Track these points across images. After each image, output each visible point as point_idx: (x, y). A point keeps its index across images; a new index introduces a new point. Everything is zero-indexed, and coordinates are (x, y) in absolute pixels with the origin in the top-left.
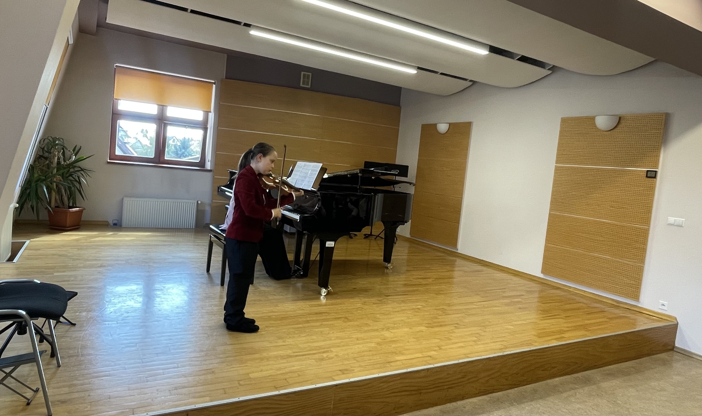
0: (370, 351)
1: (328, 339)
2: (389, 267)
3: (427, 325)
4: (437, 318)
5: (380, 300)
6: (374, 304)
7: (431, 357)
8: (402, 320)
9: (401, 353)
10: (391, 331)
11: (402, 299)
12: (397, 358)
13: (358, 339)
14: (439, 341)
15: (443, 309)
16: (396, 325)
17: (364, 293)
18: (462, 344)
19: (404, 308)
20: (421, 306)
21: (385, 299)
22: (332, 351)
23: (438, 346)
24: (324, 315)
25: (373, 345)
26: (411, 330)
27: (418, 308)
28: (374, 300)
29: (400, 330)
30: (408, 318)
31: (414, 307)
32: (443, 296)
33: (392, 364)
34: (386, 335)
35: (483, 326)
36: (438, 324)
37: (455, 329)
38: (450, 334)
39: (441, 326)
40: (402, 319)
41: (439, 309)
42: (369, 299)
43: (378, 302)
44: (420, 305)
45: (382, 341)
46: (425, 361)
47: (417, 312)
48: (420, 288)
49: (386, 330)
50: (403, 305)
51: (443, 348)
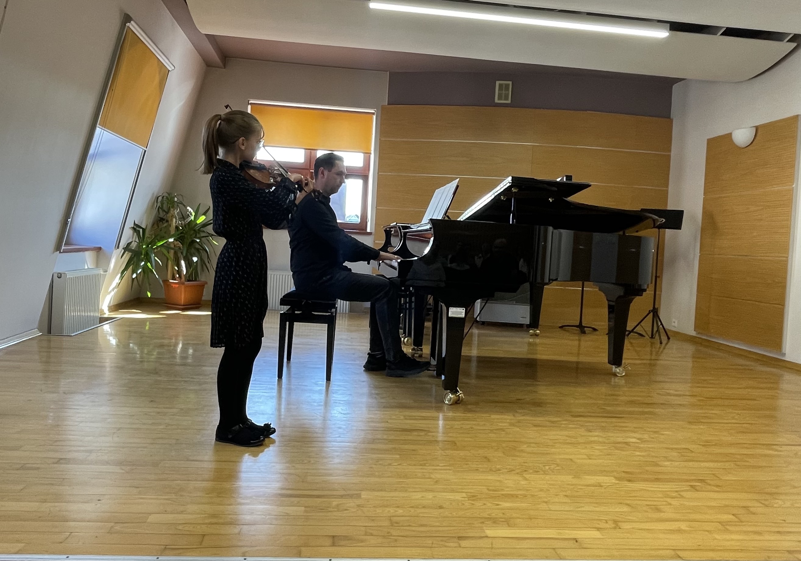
0: (441, 507)
1: (377, 474)
2: (618, 373)
3: (623, 475)
4: (657, 465)
5: (553, 422)
6: (535, 426)
7: (577, 541)
8: (571, 459)
9: (508, 522)
10: (527, 476)
11: (603, 424)
12: (489, 532)
13: (437, 482)
14: (625, 509)
15: (688, 449)
16: (547, 468)
17: (532, 409)
18: (683, 526)
19: (593, 439)
20: (638, 439)
21: (566, 420)
22: (359, 496)
23: (615, 522)
24: (416, 433)
25: (458, 497)
26: (575, 481)
27: (626, 443)
28: (539, 420)
29: (547, 477)
30: (589, 457)
31: (620, 440)
32: (702, 427)
33: (464, 543)
34: (506, 482)
35: (771, 494)
36: (651, 477)
37: (687, 491)
38: (669, 500)
39: (657, 480)
40: (571, 457)
41: (676, 449)
42: (531, 418)
43: (548, 424)
44: (635, 438)
45: (487, 492)
46: (554, 549)
47: (617, 448)
48: (657, 410)
49: (518, 473)
50: (596, 434)
51: (626, 526)
